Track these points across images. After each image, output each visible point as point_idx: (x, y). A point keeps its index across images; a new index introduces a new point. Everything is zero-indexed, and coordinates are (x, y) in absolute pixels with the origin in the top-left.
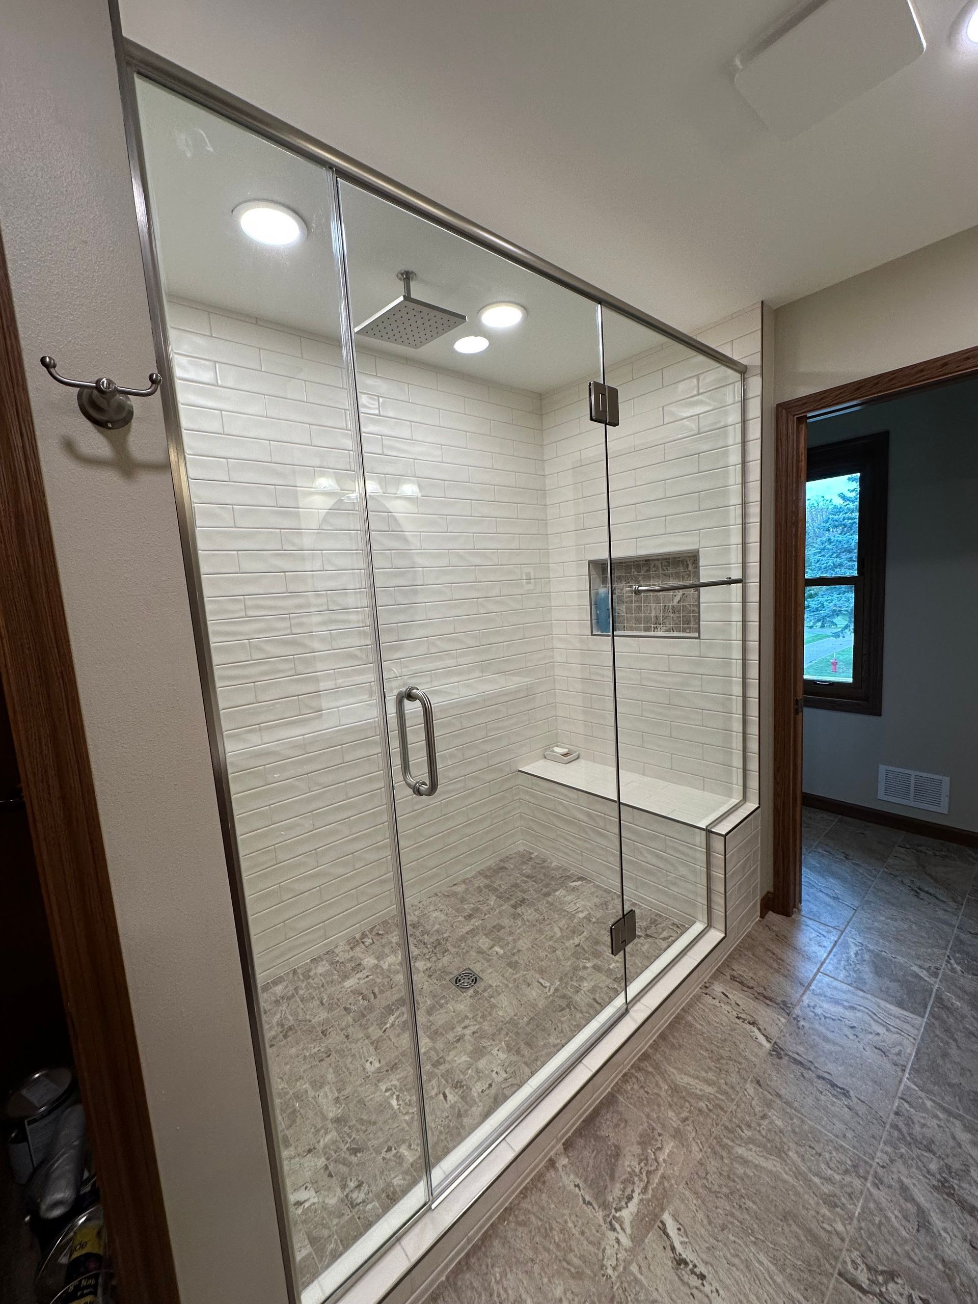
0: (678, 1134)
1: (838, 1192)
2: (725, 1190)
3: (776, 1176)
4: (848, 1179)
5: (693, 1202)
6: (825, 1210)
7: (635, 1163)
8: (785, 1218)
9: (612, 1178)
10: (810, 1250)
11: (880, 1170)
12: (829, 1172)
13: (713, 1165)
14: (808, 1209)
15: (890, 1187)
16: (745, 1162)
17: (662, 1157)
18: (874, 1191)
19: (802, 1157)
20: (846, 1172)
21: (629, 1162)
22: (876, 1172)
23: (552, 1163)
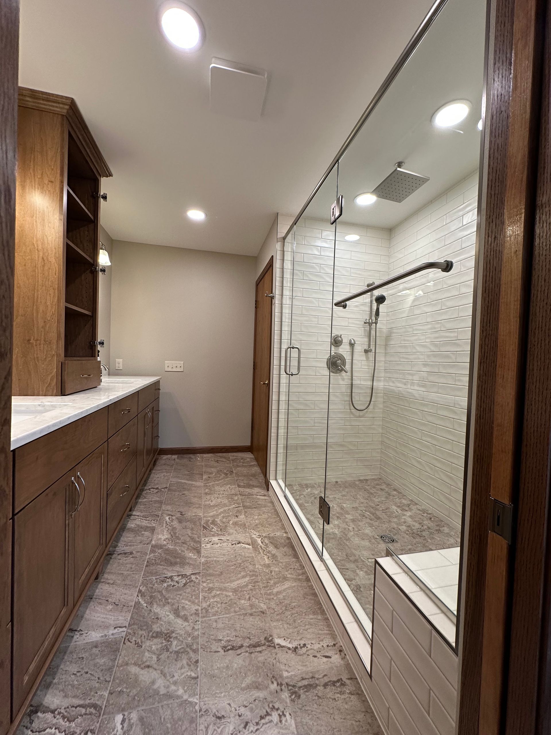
0: (268, 566)
1: (210, 595)
2: (242, 564)
3: (231, 582)
4: (208, 603)
5: (247, 555)
6: (211, 585)
7: (270, 549)
8: (221, 573)
9: (271, 542)
10: (211, 571)
11: (197, 619)
12: (215, 600)
13: (251, 567)
14: (216, 581)
15: (191, 615)
16: (244, 577)
17: (266, 557)
18: (197, 607)
19: (227, 596)
20: (209, 606)
21: (271, 548)
22: (199, 616)
23: (286, 533)
